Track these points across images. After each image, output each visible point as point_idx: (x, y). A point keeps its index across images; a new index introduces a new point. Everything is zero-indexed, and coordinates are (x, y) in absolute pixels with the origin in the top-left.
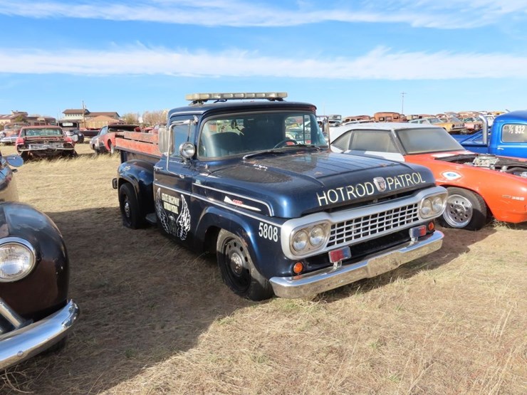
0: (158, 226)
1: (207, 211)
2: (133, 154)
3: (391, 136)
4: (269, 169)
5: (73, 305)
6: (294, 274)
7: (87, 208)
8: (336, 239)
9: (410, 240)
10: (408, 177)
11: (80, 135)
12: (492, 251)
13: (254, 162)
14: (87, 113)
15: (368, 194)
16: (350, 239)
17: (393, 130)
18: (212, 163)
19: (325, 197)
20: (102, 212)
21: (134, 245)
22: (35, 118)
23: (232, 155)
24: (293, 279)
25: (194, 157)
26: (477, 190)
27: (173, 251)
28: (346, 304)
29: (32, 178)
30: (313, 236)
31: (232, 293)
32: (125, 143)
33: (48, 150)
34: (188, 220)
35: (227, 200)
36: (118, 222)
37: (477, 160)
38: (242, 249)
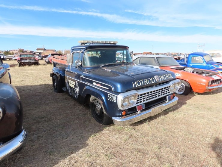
0: (67, 92)
1: (86, 88)
2: (58, 64)
3: (155, 60)
4: (112, 71)
5: (25, 132)
6: (122, 116)
7: (41, 84)
8: (139, 101)
9: (166, 100)
10: (167, 76)
11: (41, 57)
12: (194, 104)
13: (105, 68)
14: (45, 50)
15: (153, 82)
16: (145, 101)
17: (155, 57)
18: (88, 68)
19: (136, 84)
20: (46, 86)
21: (57, 100)
22: (27, 51)
23: (96, 65)
24: (122, 118)
25: (81, 65)
26: (187, 80)
27: (72, 103)
28: (142, 127)
29: (22, 72)
30: (130, 100)
31: (96, 121)
32: (55, 60)
33: (29, 62)
34: (79, 91)
35: (94, 83)
36: (52, 90)
37: (185, 69)
38: (100, 104)
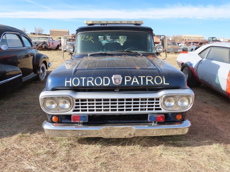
6: (53, 122)
8: (80, 109)
10: (150, 79)
15: (104, 85)
16: (93, 110)
19: (70, 82)
